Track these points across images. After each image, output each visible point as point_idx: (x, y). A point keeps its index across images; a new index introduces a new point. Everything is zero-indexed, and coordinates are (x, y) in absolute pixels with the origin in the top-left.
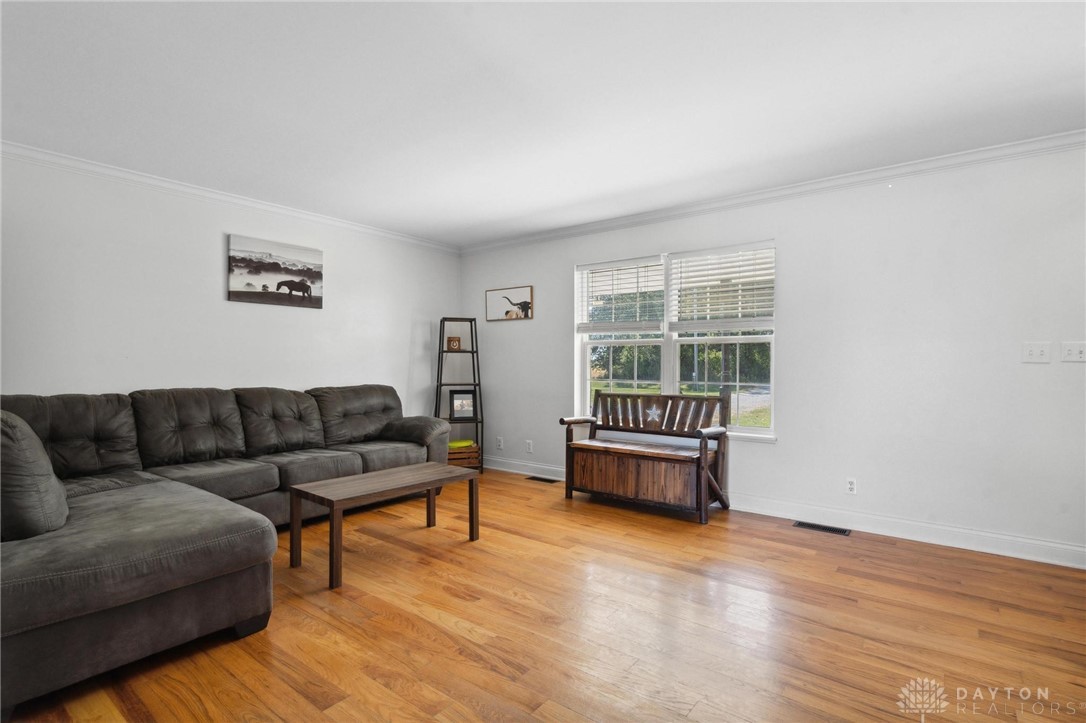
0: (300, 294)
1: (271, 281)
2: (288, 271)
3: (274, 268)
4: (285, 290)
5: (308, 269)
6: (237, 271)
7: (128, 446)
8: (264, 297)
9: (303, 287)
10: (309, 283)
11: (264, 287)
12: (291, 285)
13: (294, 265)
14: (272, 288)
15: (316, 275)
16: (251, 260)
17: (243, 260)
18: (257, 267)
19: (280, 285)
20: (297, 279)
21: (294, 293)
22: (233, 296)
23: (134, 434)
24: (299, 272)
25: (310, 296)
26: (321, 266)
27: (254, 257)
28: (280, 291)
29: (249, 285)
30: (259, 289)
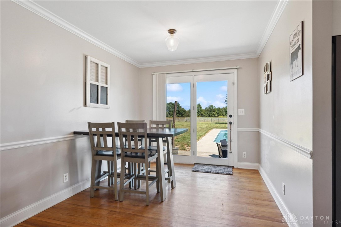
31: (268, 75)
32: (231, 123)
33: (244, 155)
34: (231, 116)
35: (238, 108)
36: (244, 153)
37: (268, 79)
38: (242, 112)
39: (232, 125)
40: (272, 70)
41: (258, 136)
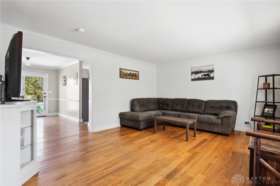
0: (207, 77)
1: (200, 75)
2: (204, 72)
3: (201, 72)
4: (203, 77)
5: (210, 70)
6: (193, 75)
7: (170, 107)
8: (199, 79)
9: (208, 75)
10: (210, 74)
11: (198, 77)
12: (205, 75)
13: (206, 70)
14: (200, 77)
15: (212, 71)
16: (196, 72)
17: (194, 72)
18: (196, 73)
19: (202, 76)
20: (206, 73)
21: (206, 77)
22: (193, 80)
23: (171, 105)
24: (207, 72)
25: (210, 77)
26: (214, 69)
27: (196, 71)
28: (202, 77)
29: (195, 77)
30: (197, 78)
31: (65, 80)
32: (45, 97)
33: (51, 110)
34: (45, 94)
35: (49, 90)
36: (51, 109)
37: (65, 81)
38: (50, 92)
39: (46, 97)
40: (67, 79)
41: (58, 102)
